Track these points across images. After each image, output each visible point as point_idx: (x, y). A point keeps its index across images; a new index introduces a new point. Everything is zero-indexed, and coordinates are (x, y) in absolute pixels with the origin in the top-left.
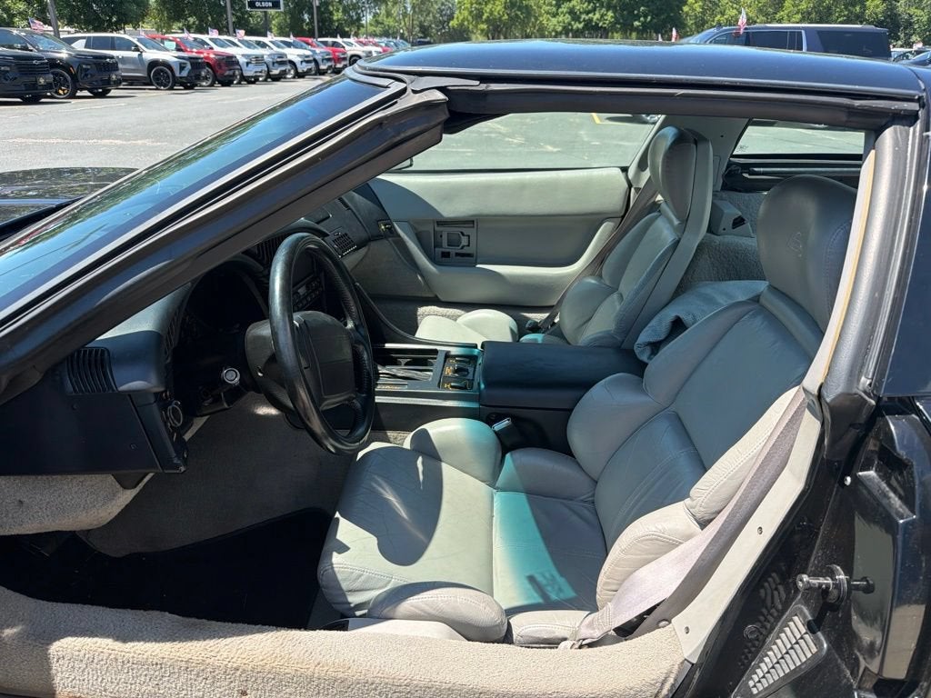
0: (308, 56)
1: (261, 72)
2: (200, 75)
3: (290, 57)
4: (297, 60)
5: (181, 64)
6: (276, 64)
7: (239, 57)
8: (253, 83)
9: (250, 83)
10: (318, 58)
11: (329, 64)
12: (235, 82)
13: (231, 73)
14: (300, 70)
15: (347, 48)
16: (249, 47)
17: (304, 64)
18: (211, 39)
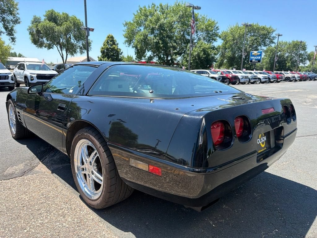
0: (266, 77)
1: (246, 81)
2: (224, 81)
3: (258, 77)
4: (261, 78)
5: (219, 78)
6: (253, 79)
7: (239, 77)
8: (244, 84)
9: (242, 84)
10: (270, 77)
11: (275, 79)
12: (237, 84)
13: (235, 81)
14: (262, 81)
15: (285, 75)
16: (245, 74)
17: (264, 79)
18: (233, 71)
